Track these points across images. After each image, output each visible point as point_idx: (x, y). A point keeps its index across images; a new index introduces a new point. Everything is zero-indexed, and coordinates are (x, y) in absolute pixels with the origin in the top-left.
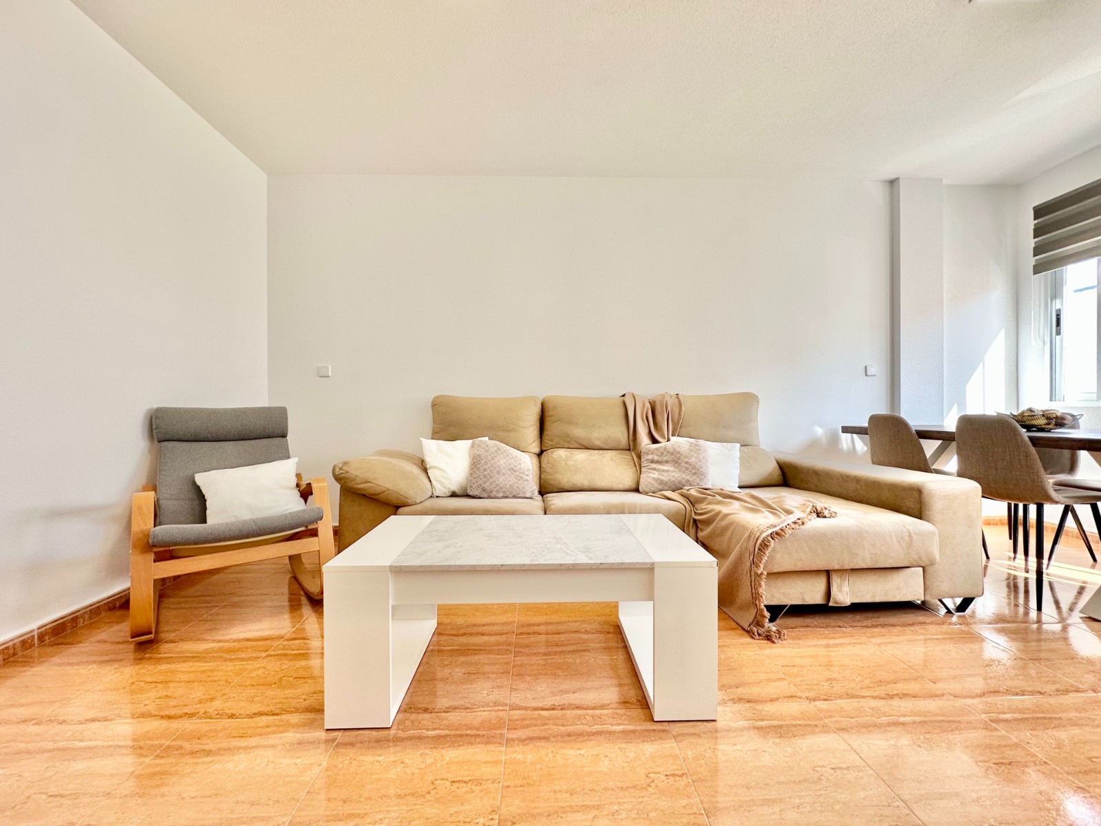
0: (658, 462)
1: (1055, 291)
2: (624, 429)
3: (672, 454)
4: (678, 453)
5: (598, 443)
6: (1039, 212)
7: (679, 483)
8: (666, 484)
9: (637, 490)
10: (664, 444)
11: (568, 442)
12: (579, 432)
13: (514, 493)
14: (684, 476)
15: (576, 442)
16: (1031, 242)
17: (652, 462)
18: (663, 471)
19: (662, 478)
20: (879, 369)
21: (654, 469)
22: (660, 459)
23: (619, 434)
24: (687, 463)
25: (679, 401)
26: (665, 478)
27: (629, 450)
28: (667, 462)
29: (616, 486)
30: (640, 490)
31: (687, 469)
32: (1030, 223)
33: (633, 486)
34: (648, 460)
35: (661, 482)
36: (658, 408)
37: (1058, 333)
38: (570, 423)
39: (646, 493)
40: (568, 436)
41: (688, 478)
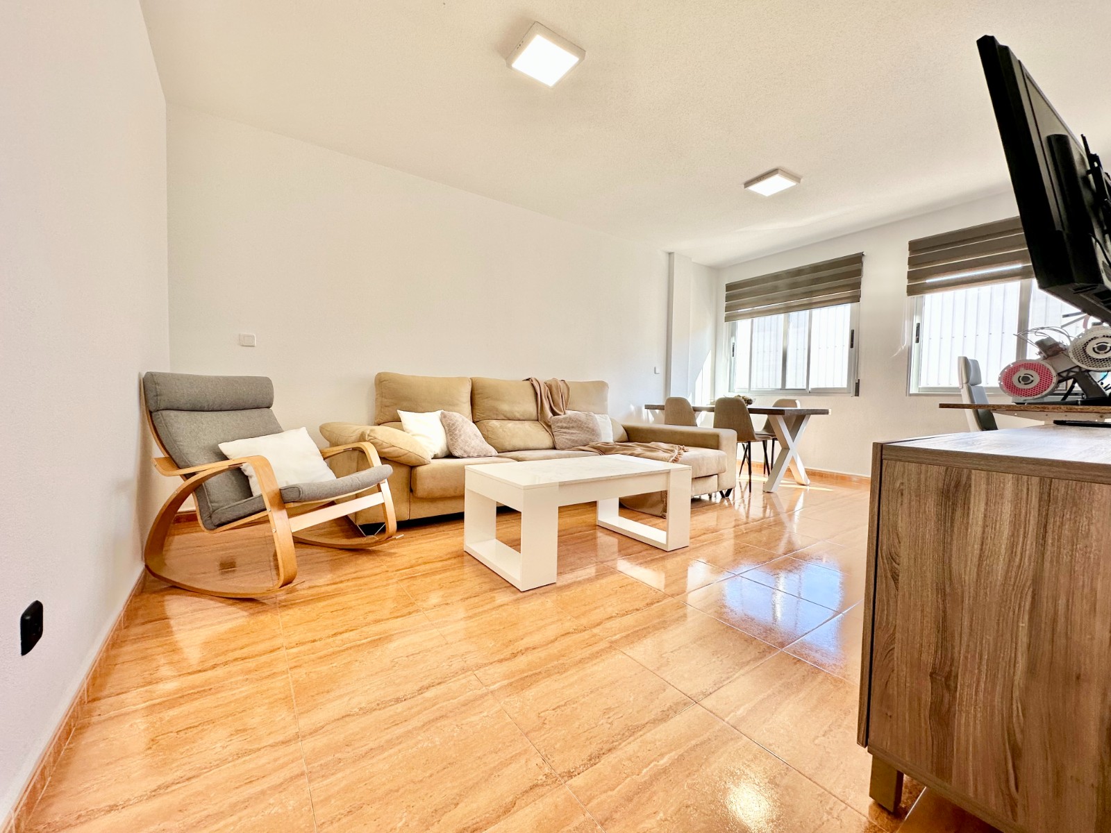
0: (566, 428)
1: (733, 333)
2: (534, 405)
3: (575, 422)
4: (580, 421)
5: (518, 415)
6: (729, 287)
7: (585, 441)
8: (577, 442)
9: (554, 448)
10: (562, 416)
11: (497, 414)
12: (505, 407)
13: (485, 453)
14: (587, 436)
15: (503, 415)
16: (724, 304)
17: (562, 428)
18: (572, 433)
19: (573, 438)
20: (661, 370)
21: (565, 433)
22: (568, 426)
23: (530, 408)
24: (587, 427)
25: (567, 385)
26: (574, 437)
27: (538, 420)
28: (573, 427)
29: (541, 446)
30: (557, 447)
31: (588, 431)
32: (724, 293)
33: (551, 445)
34: (558, 427)
35: (573, 441)
36: (554, 389)
37: (733, 356)
38: (497, 399)
39: (563, 449)
40: (497, 410)
41: (590, 437)
